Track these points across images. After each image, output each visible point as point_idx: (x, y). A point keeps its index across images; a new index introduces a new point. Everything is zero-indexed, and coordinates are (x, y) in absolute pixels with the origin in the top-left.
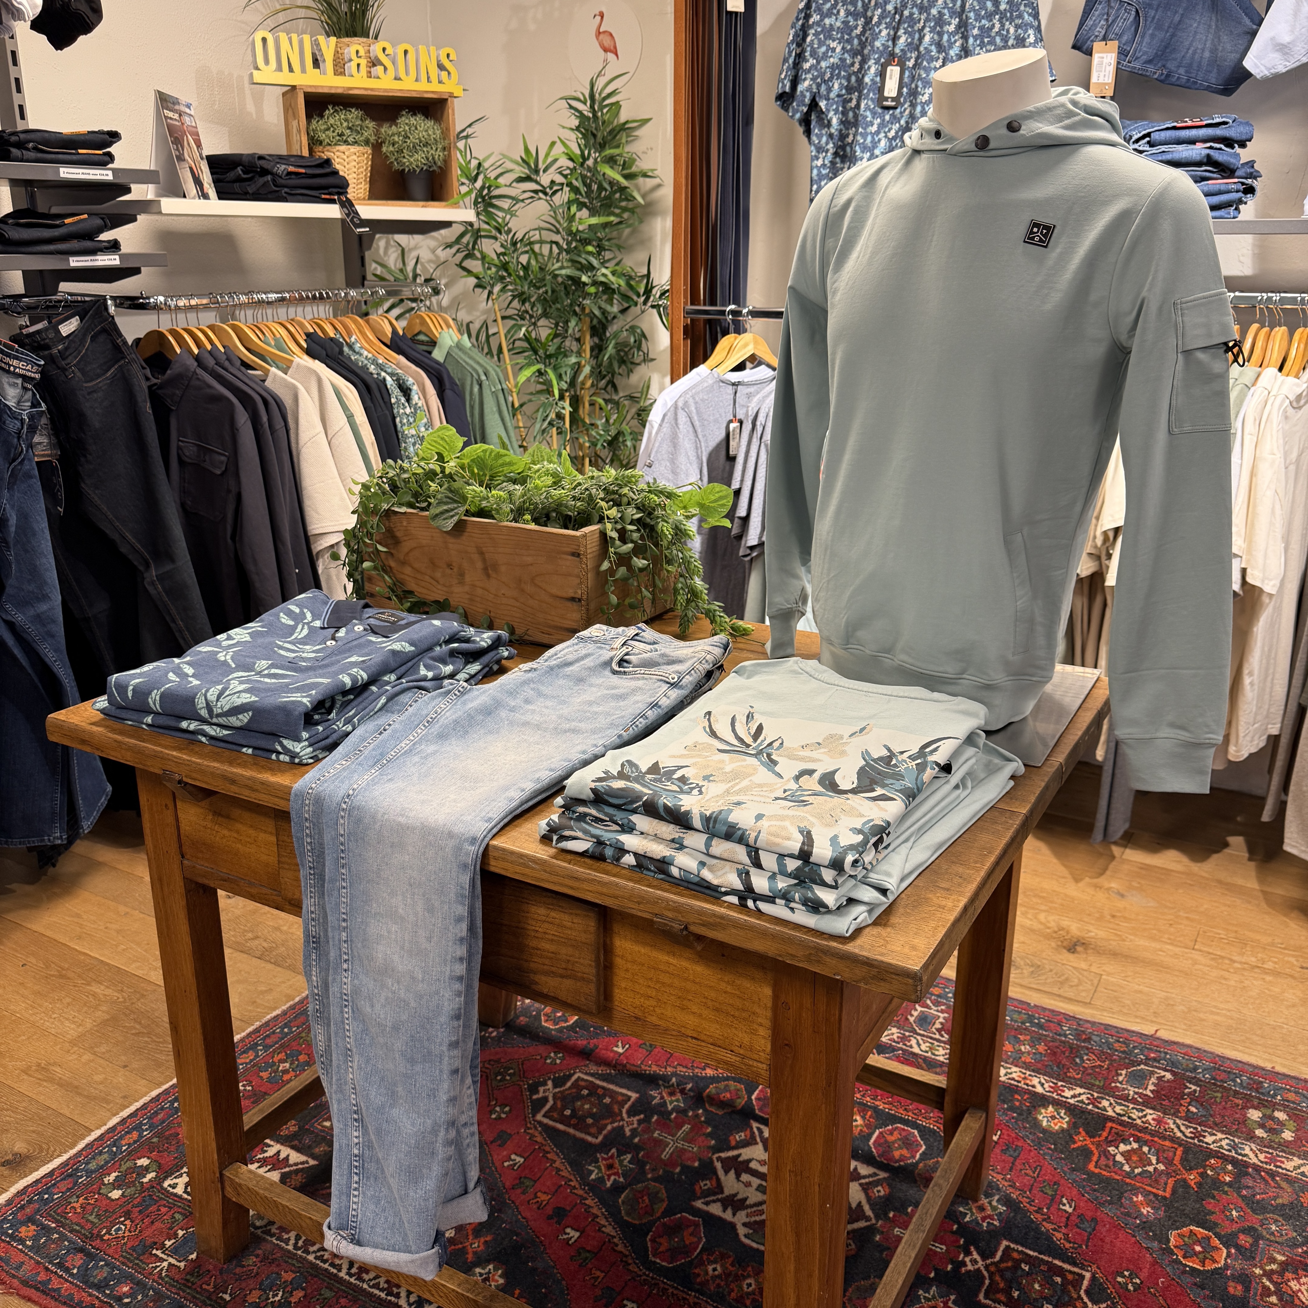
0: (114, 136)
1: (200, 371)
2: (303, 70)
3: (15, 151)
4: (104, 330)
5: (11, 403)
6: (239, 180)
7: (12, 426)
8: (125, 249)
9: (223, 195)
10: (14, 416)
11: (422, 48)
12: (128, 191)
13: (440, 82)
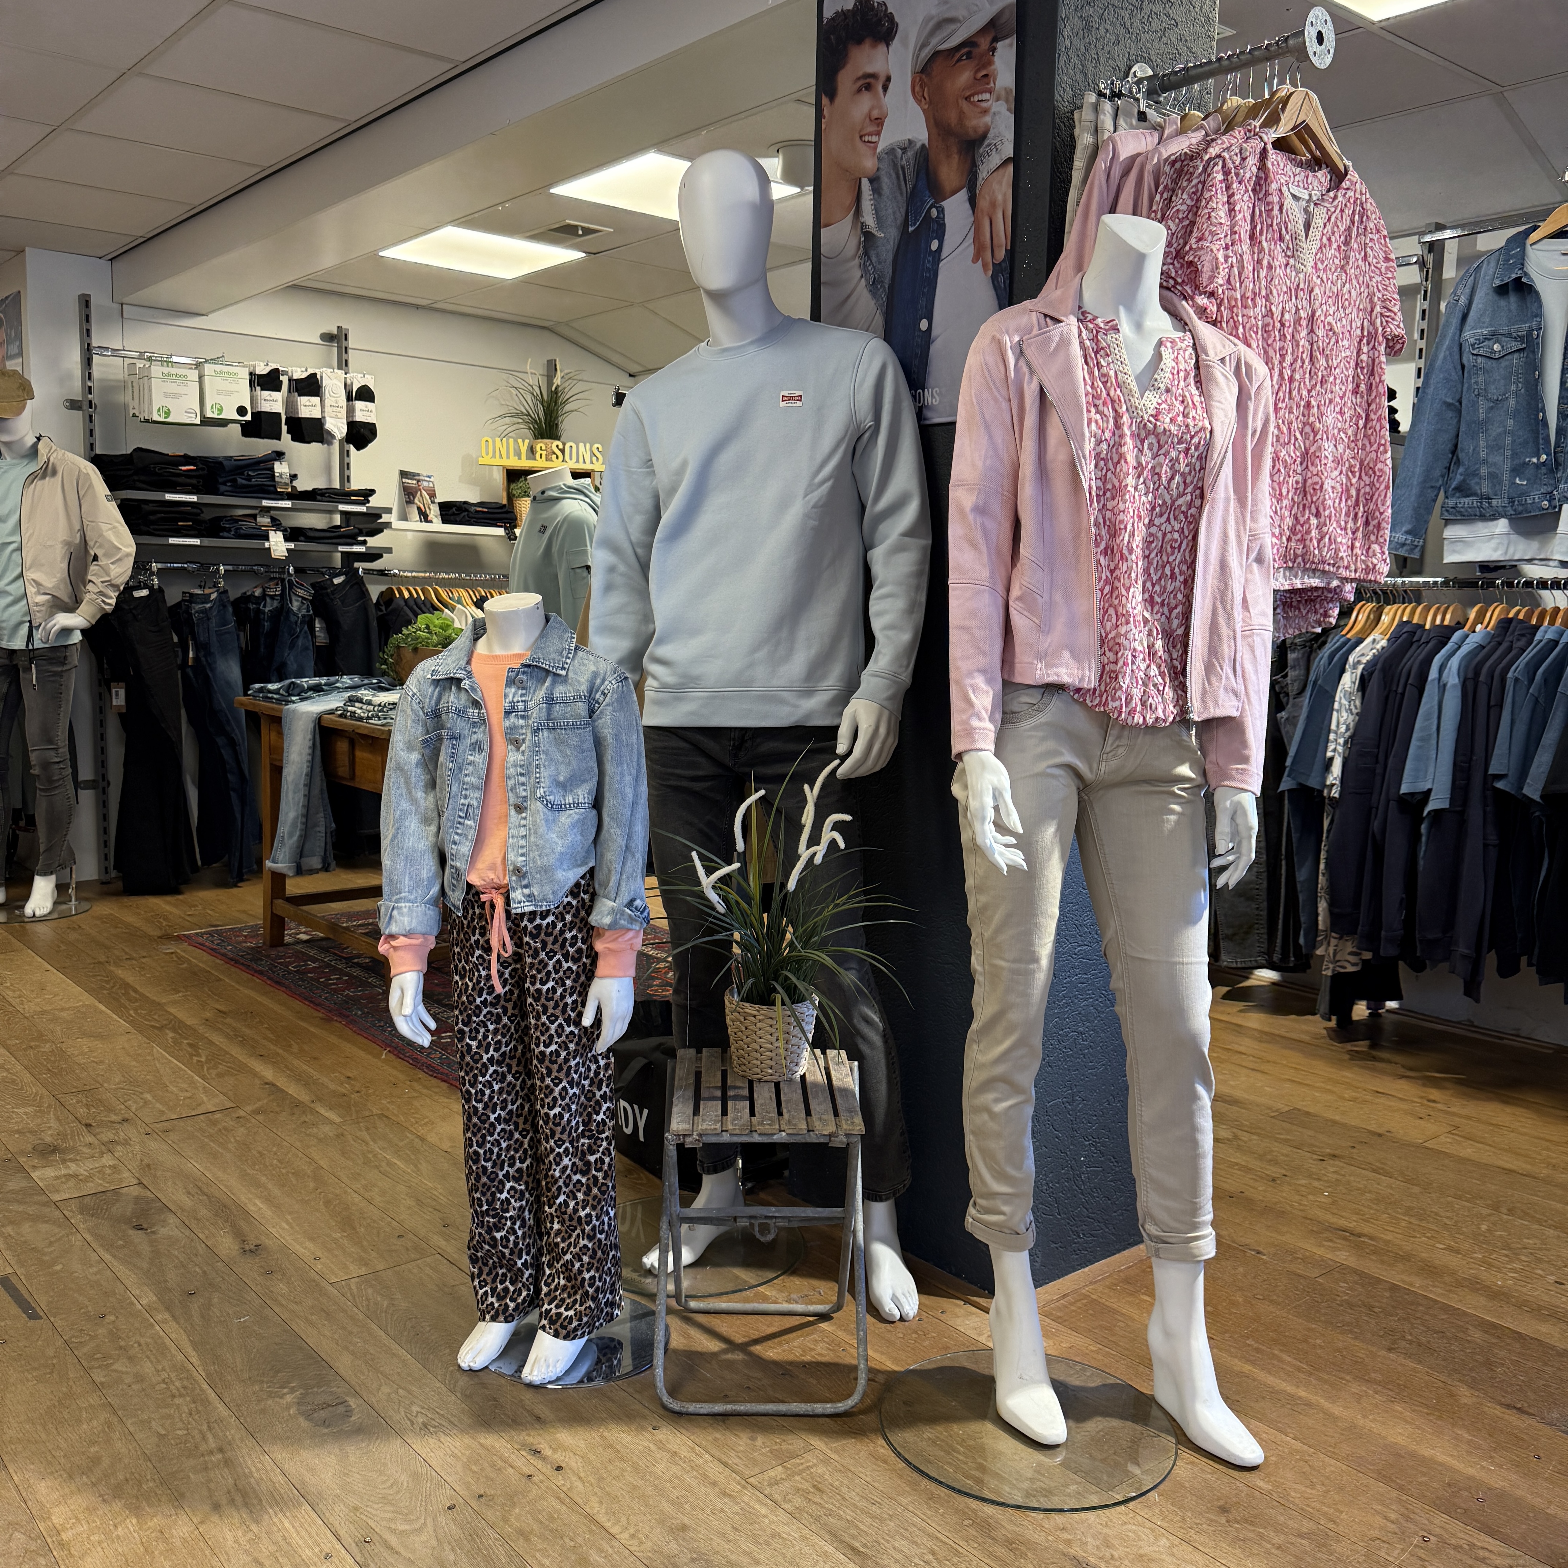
0: (372, 492)
1: (406, 608)
2: (508, 457)
3: (319, 498)
4: (357, 583)
5: (295, 609)
6: (454, 514)
7: (293, 619)
8: (368, 545)
9: (444, 521)
10: (295, 614)
11: (581, 445)
12: (381, 517)
13: (592, 462)
